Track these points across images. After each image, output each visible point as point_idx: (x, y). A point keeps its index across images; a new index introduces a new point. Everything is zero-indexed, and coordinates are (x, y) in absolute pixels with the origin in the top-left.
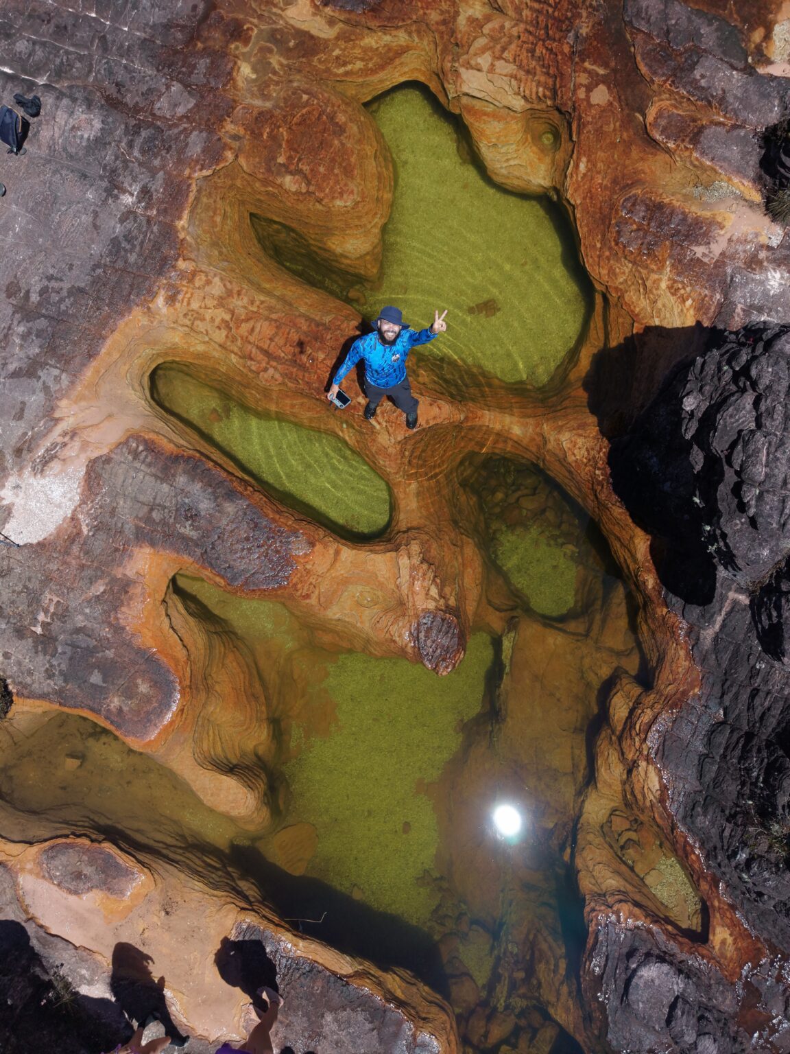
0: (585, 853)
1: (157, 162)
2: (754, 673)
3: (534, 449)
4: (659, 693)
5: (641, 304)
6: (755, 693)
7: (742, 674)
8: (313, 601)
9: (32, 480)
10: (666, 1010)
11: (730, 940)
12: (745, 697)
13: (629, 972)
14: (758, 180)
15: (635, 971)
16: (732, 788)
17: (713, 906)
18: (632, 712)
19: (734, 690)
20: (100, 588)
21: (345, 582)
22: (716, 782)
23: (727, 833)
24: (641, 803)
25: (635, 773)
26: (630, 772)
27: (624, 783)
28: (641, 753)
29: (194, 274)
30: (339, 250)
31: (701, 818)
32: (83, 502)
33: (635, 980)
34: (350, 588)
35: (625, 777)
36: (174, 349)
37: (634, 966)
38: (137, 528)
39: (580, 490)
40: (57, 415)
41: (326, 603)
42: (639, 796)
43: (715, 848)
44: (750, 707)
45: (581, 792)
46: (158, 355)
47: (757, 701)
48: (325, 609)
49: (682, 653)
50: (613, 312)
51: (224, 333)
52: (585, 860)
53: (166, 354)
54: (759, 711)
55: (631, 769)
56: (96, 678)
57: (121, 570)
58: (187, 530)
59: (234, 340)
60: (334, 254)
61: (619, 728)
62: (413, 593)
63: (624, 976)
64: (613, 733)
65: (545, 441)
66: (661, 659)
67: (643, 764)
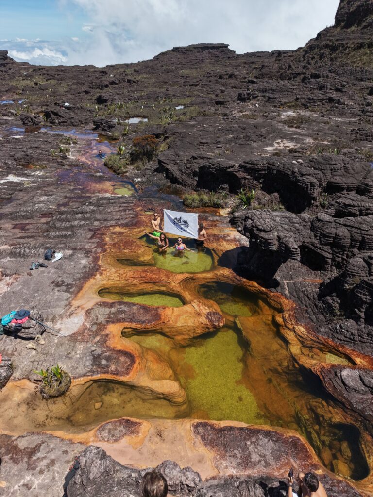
0: (301, 360)
1: (89, 255)
2: (303, 292)
3: (215, 277)
4: (286, 310)
5: (222, 248)
6: (308, 297)
7: (301, 294)
8: (171, 322)
9: (66, 320)
10: (360, 381)
11: (362, 361)
12: (306, 299)
13: (340, 378)
14: (232, 227)
15: (341, 376)
16: (321, 317)
17: (348, 353)
18: (283, 318)
19: (303, 299)
20: (98, 338)
21: (179, 316)
22: (318, 319)
23: (330, 327)
24: (304, 337)
25: (296, 330)
26: (295, 332)
27: (296, 337)
28: (293, 324)
29: (106, 269)
30: (143, 260)
31: (321, 329)
32: (86, 320)
33: (343, 377)
34: (181, 317)
35: (295, 334)
36: (104, 285)
37: (339, 375)
38: (106, 321)
39: (232, 280)
40: (71, 304)
41: (176, 322)
42: (302, 336)
43: (332, 334)
44: (309, 299)
45: (287, 349)
46: (100, 287)
47: (309, 296)
48: (176, 323)
49: (284, 299)
50: (217, 252)
51: (119, 278)
52: (302, 361)
53: (102, 286)
54: (312, 298)
55: (294, 331)
56: (104, 362)
57: (104, 332)
58: (123, 316)
59: (122, 278)
60: (141, 261)
61: (283, 324)
62: (201, 310)
63: (340, 381)
64: (283, 326)
65: (217, 274)
66: (281, 304)
67: (296, 326)
